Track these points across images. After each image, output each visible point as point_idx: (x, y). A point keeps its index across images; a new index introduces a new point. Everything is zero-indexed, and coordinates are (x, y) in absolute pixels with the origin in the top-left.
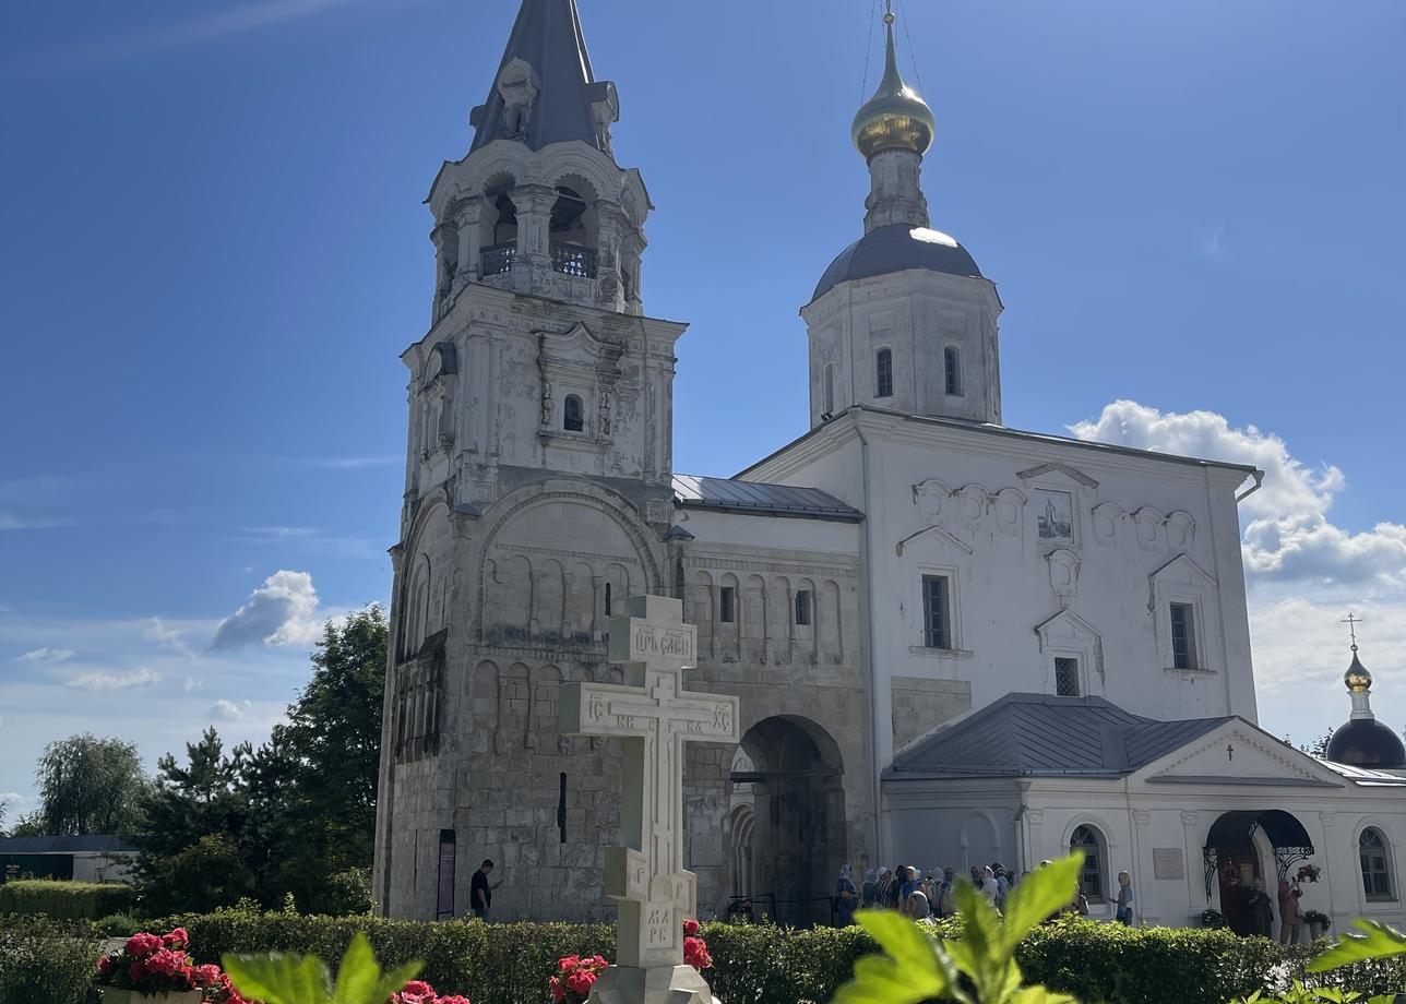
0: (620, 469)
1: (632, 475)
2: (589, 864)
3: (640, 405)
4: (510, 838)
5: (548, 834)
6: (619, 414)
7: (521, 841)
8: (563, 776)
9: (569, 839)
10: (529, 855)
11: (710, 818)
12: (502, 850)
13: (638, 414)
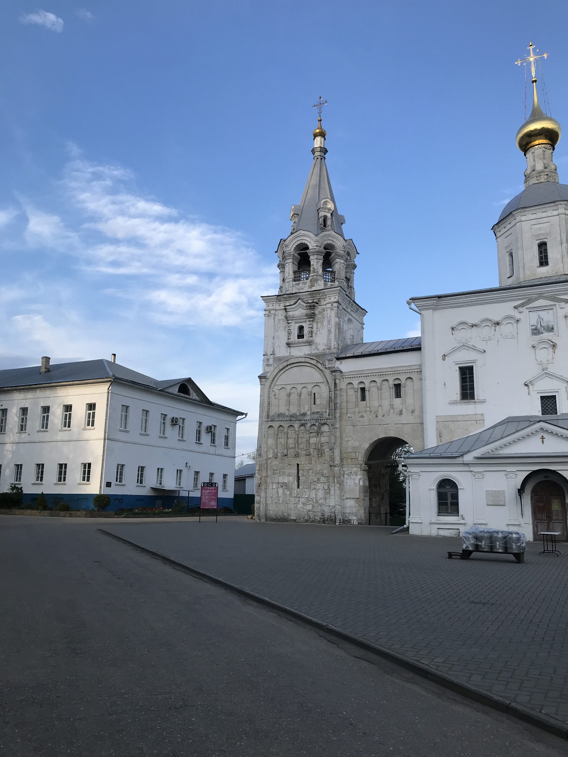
0: (318, 349)
1: (323, 350)
2: (307, 496)
3: (325, 323)
4: (280, 487)
5: (293, 485)
6: (317, 328)
7: (284, 488)
8: (298, 465)
9: (300, 487)
10: (287, 493)
11: (354, 479)
12: (278, 491)
13: (325, 327)
